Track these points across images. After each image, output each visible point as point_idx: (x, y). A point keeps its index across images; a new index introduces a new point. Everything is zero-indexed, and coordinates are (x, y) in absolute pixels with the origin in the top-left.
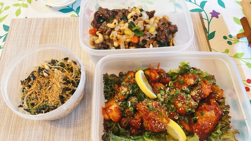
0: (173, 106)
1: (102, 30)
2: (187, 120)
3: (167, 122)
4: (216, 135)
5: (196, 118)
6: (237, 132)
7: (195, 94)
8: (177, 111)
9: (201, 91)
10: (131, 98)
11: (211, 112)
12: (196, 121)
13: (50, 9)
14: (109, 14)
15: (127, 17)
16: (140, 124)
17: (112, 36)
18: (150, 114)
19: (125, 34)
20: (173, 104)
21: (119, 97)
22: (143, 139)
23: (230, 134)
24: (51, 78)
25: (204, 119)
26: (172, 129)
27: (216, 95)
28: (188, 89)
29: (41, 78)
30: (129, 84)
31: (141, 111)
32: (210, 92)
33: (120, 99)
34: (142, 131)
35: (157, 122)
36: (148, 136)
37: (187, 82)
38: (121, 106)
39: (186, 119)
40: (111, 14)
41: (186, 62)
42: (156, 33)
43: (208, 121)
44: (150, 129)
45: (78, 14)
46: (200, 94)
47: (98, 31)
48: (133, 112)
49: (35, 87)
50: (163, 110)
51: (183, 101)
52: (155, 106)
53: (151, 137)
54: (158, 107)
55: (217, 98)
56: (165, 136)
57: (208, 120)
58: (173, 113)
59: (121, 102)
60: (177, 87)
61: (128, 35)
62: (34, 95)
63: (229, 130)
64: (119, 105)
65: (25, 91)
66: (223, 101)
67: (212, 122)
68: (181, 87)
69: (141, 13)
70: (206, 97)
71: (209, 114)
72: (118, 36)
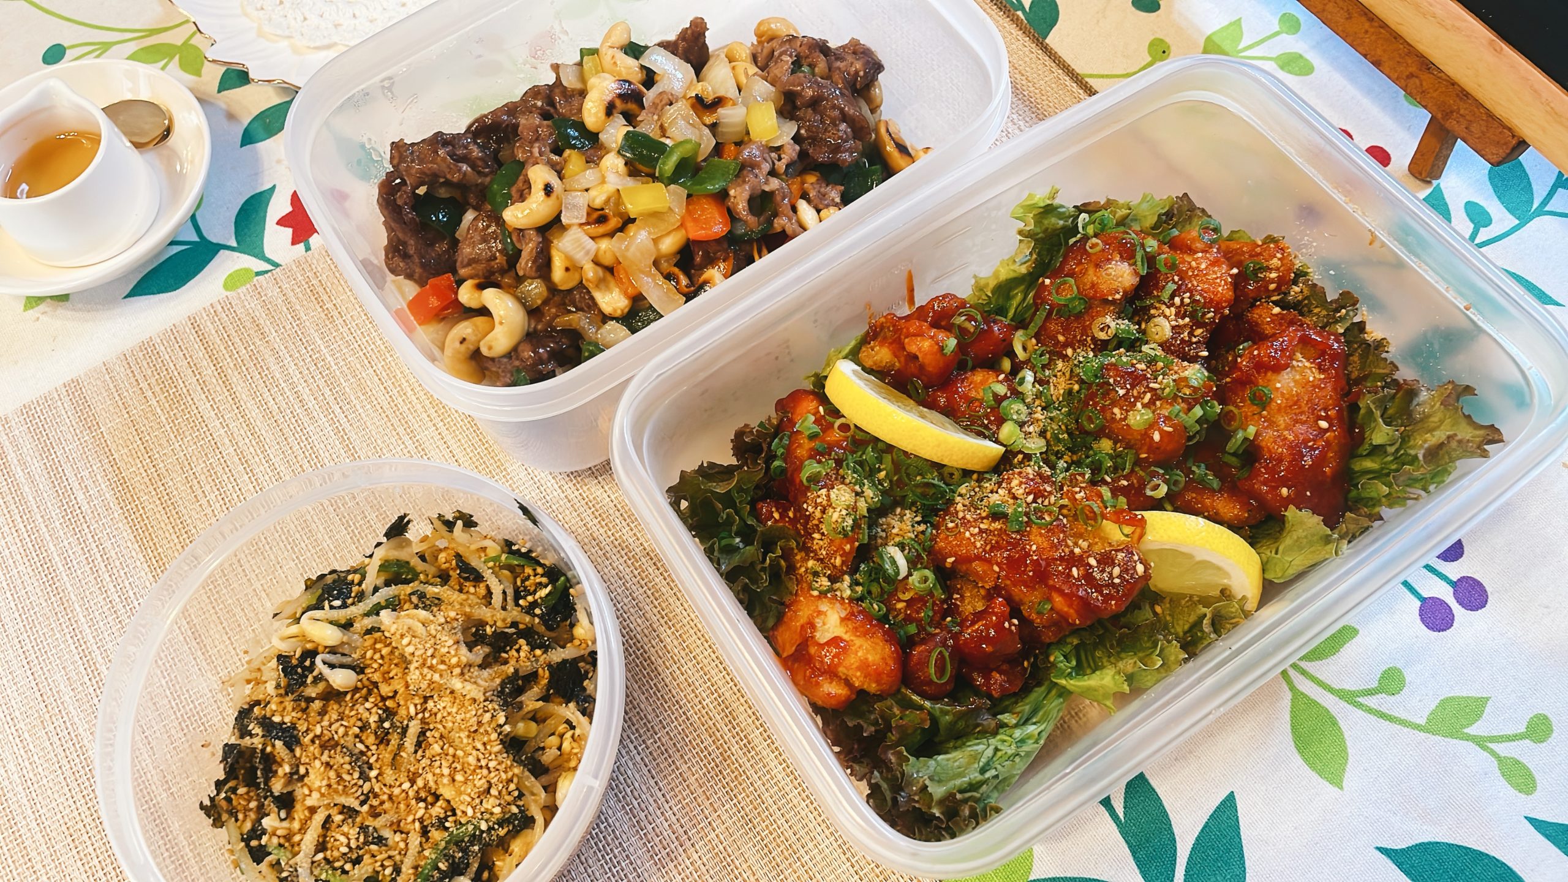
0: (1106, 445)
1: (481, 267)
2: (1206, 474)
3: (1136, 536)
4: (1372, 461)
5: (1246, 439)
6: (1460, 390)
7: (1173, 328)
8: (1144, 456)
9: (1188, 294)
10: (883, 531)
11: (1293, 367)
12: (1251, 453)
13: (62, 311)
14: (464, 159)
15: (580, 126)
16: (1013, 628)
17: (568, 265)
18: (1034, 548)
19: (633, 221)
20: (1099, 434)
21: (821, 560)
22: (1060, 695)
23: (1432, 419)
24: (388, 680)
25: (1282, 420)
26: (1174, 555)
27: (1263, 279)
28: (1124, 324)
29: (323, 713)
30: (839, 463)
31: (978, 557)
32: (1231, 276)
33: (838, 561)
34: (1036, 657)
35: (1093, 562)
36: (1074, 663)
37: (1104, 287)
38: (861, 599)
39: (1199, 470)
40: (476, 152)
41: (1041, 197)
42: (791, 128)
43: (1304, 418)
44: (1080, 617)
45: (261, 256)
46: (1192, 316)
47: (460, 282)
48: (939, 594)
49: (325, 783)
50: (1077, 489)
51: (1145, 393)
52: (1028, 494)
53: (1085, 665)
54: (1045, 490)
55: (1278, 290)
56: (1155, 614)
57: (1302, 413)
58: (1126, 478)
59: (847, 578)
60: (1065, 345)
61: (655, 215)
62: (345, 828)
63: (1415, 403)
64: (851, 599)
65: (275, 840)
66: (1306, 292)
67: (1326, 410)
68: (1085, 330)
69: (643, 67)
70: (1227, 311)
71: (1292, 384)
72: (601, 253)
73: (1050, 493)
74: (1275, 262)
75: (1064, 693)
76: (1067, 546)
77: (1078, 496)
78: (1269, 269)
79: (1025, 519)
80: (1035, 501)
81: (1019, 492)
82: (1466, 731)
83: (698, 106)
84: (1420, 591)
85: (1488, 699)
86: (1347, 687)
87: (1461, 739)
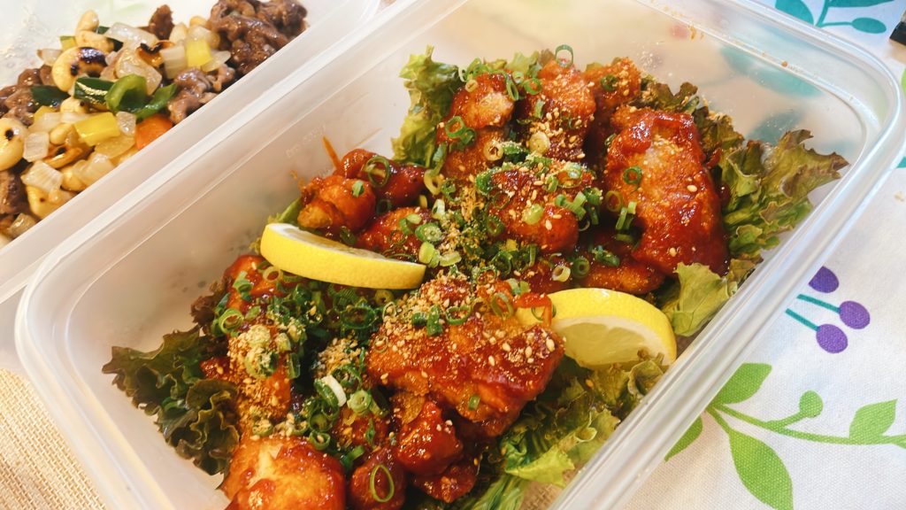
0: (512, 245)
2: (604, 254)
3: (546, 317)
4: (743, 213)
5: (629, 215)
6: (797, 135)
7: (551, 139)
8: (544, 247)
9: (556, 109)
10: (323, 363)
11: (655, 147)
12: (637, 226)
16: (447, 429)
17: (42, 196)
18: (455, 346)
19: (92, 150)
20: (504, 236)
21: (260, 404)
23: (781, 166)
25: (656, 192)
26: (588, 329)
28: (508, 144)
30: (264, 307)
31: (408, 368)
32: (590, 88)
34: (486, 454)
35: (506, 347)
36: (525, 451)
37: (484, 116)
38: (307, 433)
39: (598, 251)
42: (226, 56)
43: (674, 187)
44: (508, 404)
46: (564, 125)
48: (376, 409)
50: (488, 286)
51: (531, 191)
52: (444, 299)
53: (538, 449)
54: (459, 293)
55: (631, 94)
56: (587, 388)
57: (673, 183)
58: (532, 269)
59: (291, 417)
60: (467, 173)
61: (110, 139)
63: (763, 159)
66: (655, 93)
67: (691, 176)
68: (480, 157)
70: (592, 117)
71: (658, 161)
72: (68, 180)
73: (465, 294)
74: (624, 73)
75: (519, 482)
76: (483, 338)
77: (489, 291)
78: (619, 79)
79: (442, 321)
80: (451, 304)
81: (435, 298)
82: (885, 434)
83: (146, 54)
84: (812, 322)
85: (895, 401)
86: (775, 418)
87: (883, 442)
